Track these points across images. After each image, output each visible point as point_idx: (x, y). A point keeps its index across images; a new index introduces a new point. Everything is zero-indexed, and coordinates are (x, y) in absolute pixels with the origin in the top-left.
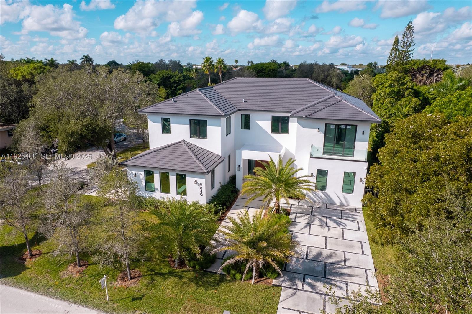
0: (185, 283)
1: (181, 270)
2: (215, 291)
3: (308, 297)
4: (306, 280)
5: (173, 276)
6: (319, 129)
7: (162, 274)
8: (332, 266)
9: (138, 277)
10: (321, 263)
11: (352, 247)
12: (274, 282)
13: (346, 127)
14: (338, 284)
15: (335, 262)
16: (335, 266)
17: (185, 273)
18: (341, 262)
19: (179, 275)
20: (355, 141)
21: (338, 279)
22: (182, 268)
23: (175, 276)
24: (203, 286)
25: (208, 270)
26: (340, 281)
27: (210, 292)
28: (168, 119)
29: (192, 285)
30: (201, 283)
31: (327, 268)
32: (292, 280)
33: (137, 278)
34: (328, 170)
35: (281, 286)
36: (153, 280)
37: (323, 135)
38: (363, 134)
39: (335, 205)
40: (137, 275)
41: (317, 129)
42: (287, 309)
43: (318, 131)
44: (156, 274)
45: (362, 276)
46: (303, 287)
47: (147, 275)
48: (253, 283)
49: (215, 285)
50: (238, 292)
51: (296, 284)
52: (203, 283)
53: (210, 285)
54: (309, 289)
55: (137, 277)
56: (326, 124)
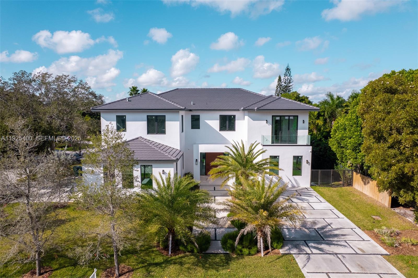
0: (189, 268)
1: (177, 256)
2: (229, 270)
3: (324, 259)
4: (310, 245)
5: (171, 264)
6: (267, 121)
7: (157, 264)
8: (322, 230)
9: (129, 272)
10: (311, 229)
11: (326, 214)
12: (282, 251)
13: (289, 118)
14: (339, 243)
15: (322, 227)
16: (325, 230)
17: (184, 259)
18: (327, 226)
19: (178, 262)
20: (297, 129)
21: (336, 239)
22: (178, 255)
23: (174, 264)
24: (212, 268)
25: (207, 252)
26: (339, 241)
27: (223, 272)
28: (123, 116)
29: (199, 269)
30: (207, 265)
31: (319, 232)
32: (296, 247)
33: (128, 274)
34: (279, 156)
35: (291, 254)
36: (149, 272)
37: (271, 126)
38: (304, 123)
39: (288, 188)
40: (126, 270)
41: (265, 121)
42: (311, 273)
43: (267, 123)
44: (150, 265)
45: (353, 234)
46: (311, 251)
47: (139, 268)
48: (262, 256)
49: (225, 265)
50: (253, 267)
51: (304, 250)
52: (210, 265)
53: (218, 265)
54: (318, 252)
55: (127, 272)
56: (273, 116)
